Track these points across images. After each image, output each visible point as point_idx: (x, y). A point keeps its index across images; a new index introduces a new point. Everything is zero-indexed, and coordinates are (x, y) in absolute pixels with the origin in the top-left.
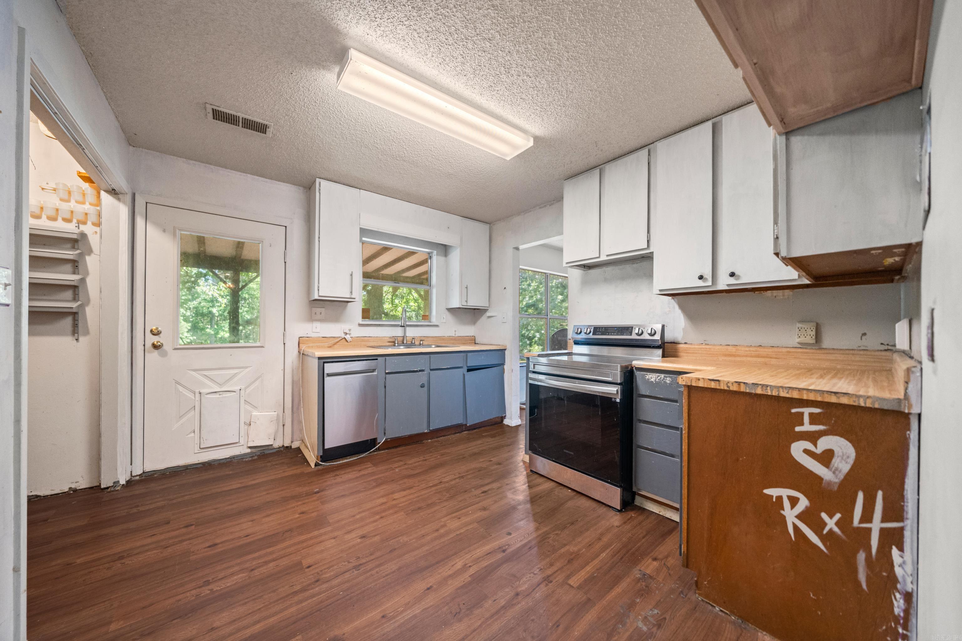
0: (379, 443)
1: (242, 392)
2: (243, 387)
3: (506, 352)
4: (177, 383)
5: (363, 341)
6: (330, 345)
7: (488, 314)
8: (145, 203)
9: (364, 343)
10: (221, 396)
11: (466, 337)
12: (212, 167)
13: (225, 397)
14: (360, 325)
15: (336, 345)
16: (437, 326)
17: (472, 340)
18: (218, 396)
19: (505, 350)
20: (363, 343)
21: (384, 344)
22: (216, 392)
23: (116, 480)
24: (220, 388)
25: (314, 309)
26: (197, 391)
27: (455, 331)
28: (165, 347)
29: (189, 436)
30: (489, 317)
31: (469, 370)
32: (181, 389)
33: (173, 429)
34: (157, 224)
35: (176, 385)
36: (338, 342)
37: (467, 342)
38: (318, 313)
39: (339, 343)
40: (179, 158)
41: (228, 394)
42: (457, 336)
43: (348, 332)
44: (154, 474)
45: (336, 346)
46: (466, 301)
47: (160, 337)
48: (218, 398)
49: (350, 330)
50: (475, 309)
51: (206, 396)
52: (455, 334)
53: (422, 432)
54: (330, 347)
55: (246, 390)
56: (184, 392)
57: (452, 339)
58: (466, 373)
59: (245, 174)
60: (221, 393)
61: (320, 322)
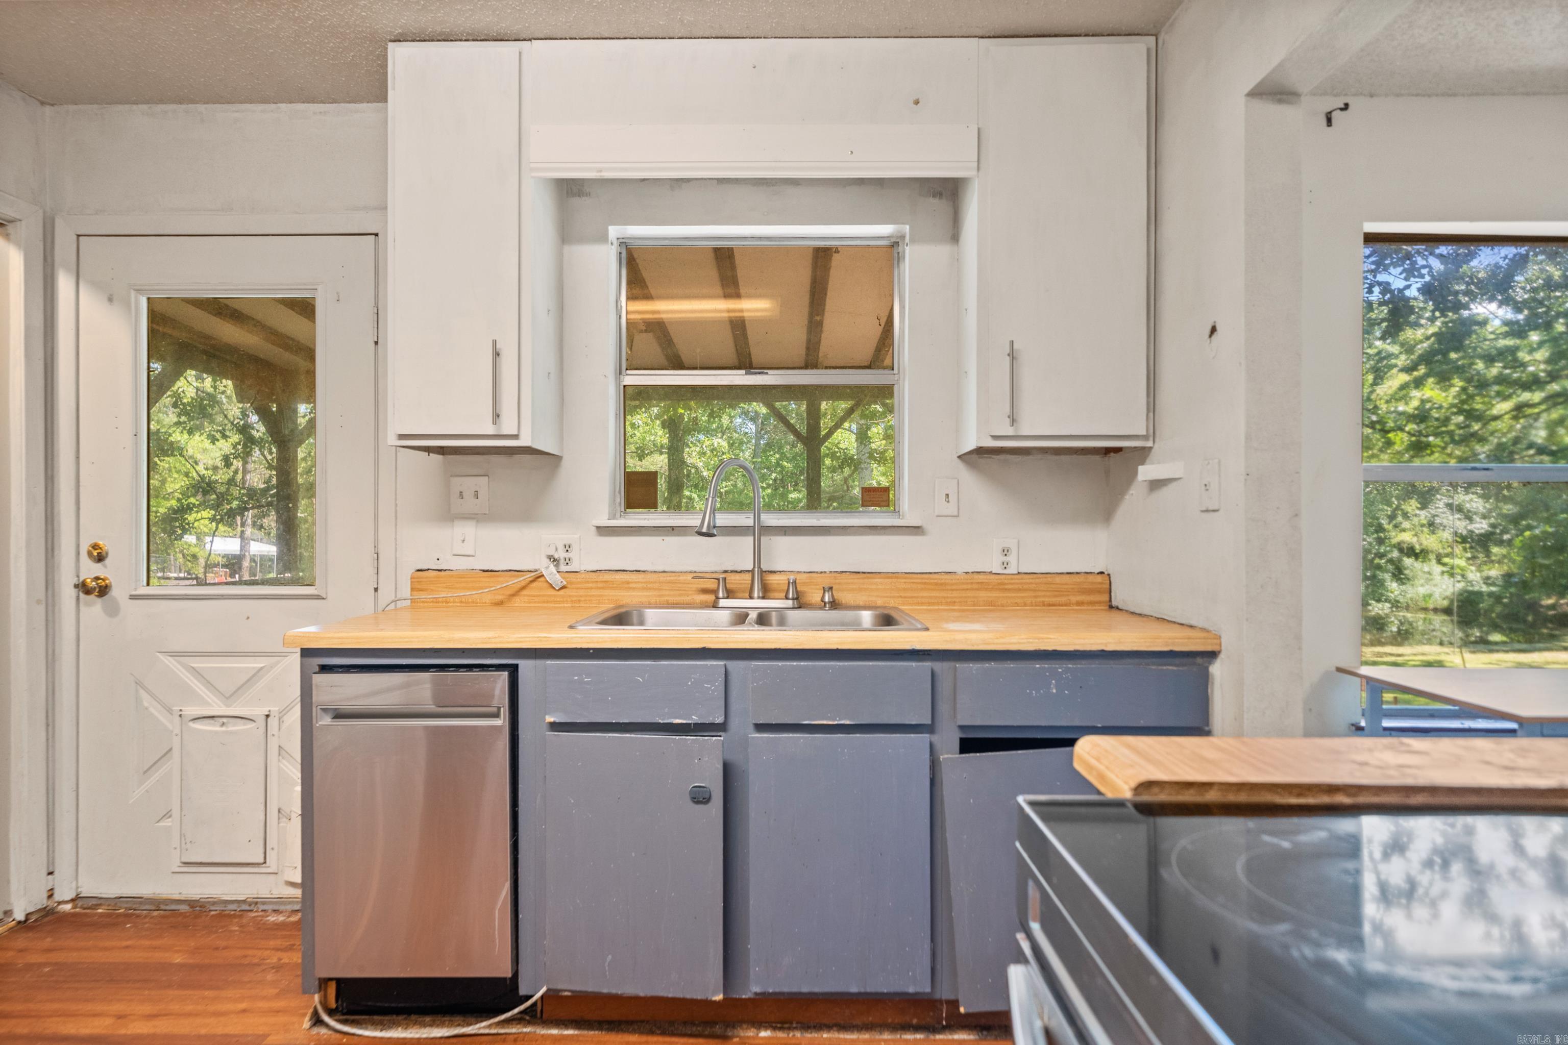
0: (529, 997)
1: (273, 722)
2: (275, 709)
3: (1216, 669)
4: (138, 683)
5: (607, 585)
6: (499, 598)
7: (1146, 472)
8: (75, 237)
9: (612, 593)
10: (224, 729)
11: (1058, 579)
12: (201, 107)
13: (231, 733)
14: (603, 531)
15: (517, 599)
16: (916, 530)
17: (1099, 592)
18: (218, 729)
19: (1212, 655)
20: (607, 592)
21: (687, 599)
22: (213, 717)
23: (8, 909)
24: (227, 706)
25: (455, 480)
26: (177, 708)
27: (1005, 552)
28: (115, 592)
29: (161, 824)
30: (1156, 485)
31: (969, 745)
32: (146, 700)
33: (130, 802)
34: (97, 285)
35: (137, 691)
36: (523, 588)
37: (1063, 600)
38: (468, 494)
39: (524, 592)
40: (135, 107)
41: (241, 726)
42: (1012, 570)
43: (561, 554)
44: (97, 905)
45: (517, 602)
46: (1013, 421)
47: (105, 566)
48: (216, 732)
49: (568, 548)
50: (1108, 451)
51: (191, 724)
52: (1005, 565)
53: (699, 996)
54: (500, 603)
55: (285, 718)
56: (152, 710)
57: (983, 586)
58: (949, 755)
59: (273, 106)
60: (225, 720)
61: (473, 523)
